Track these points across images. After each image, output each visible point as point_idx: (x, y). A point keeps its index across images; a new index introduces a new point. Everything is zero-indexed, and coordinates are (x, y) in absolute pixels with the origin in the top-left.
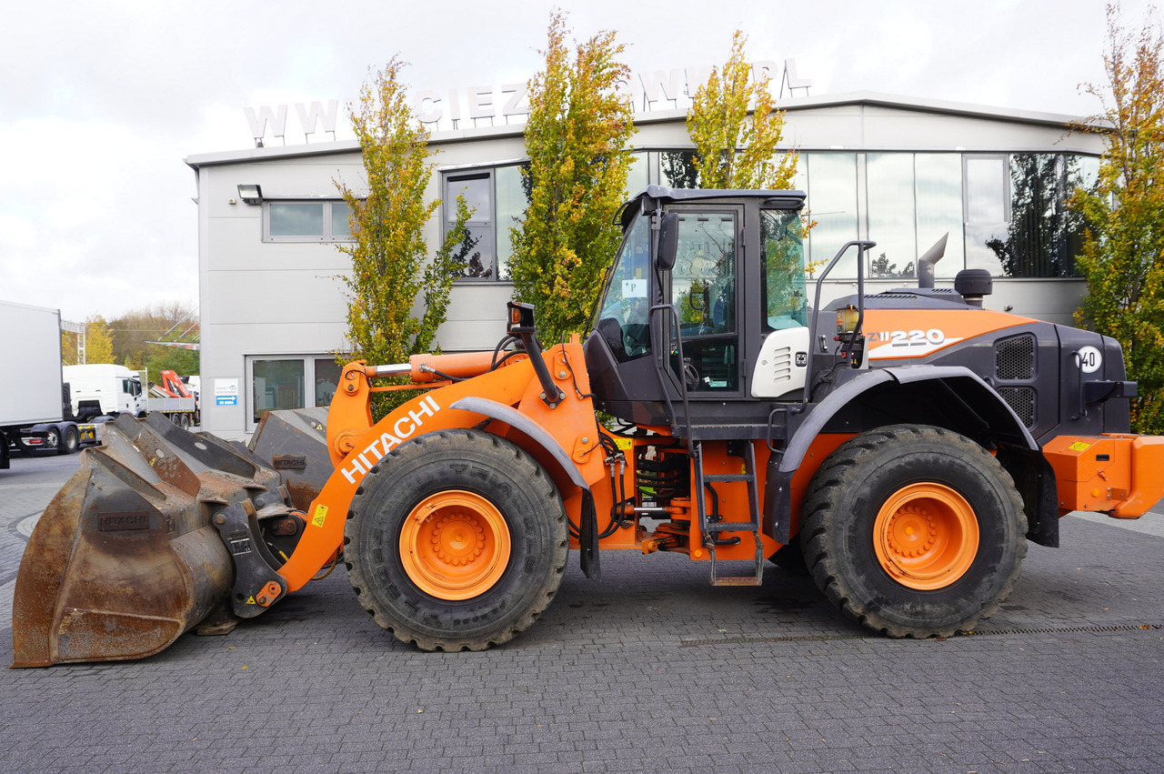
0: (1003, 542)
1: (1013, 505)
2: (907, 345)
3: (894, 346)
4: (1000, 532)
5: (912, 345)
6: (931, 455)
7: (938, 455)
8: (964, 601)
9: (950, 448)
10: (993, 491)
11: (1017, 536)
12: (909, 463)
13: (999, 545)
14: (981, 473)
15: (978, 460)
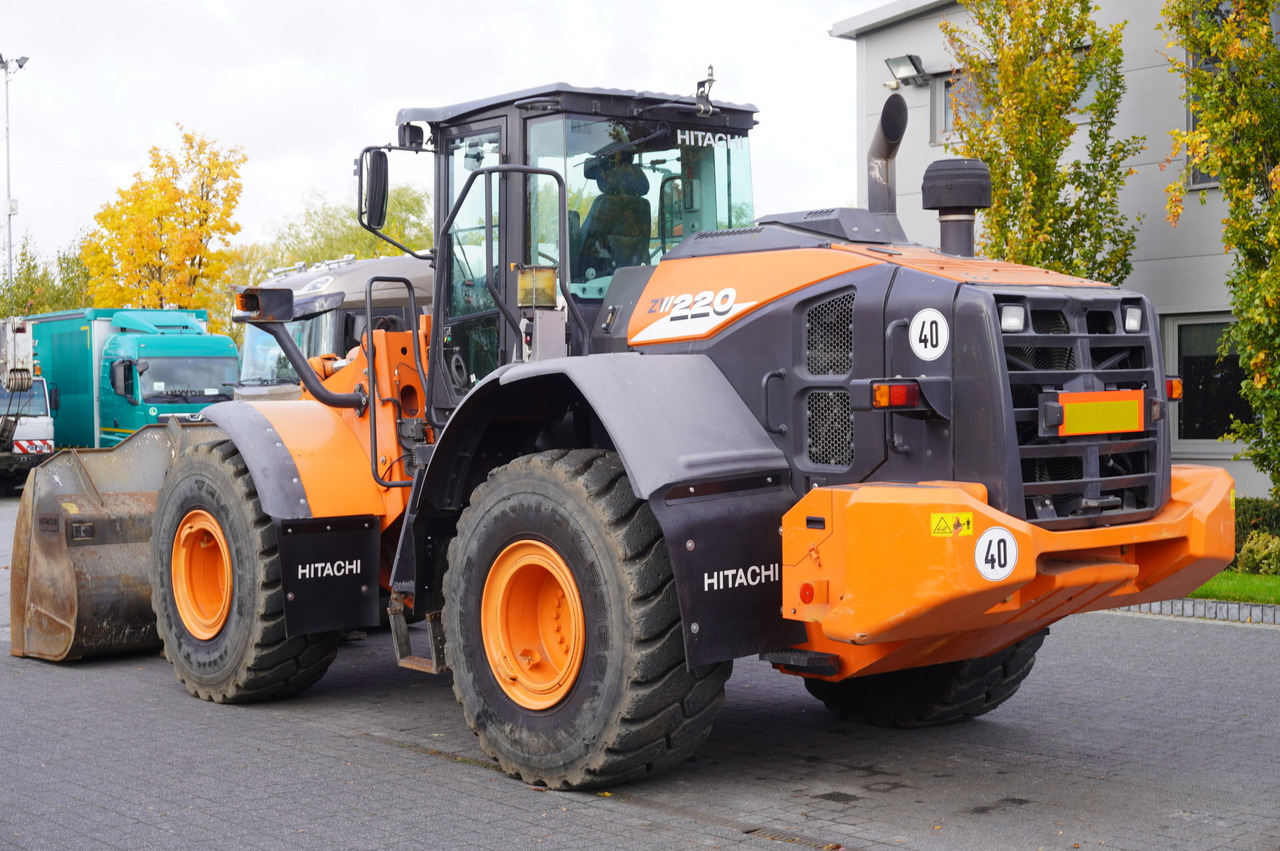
0: (606, 648)
1: (621, 589)
2: (685, 317)
3: (673, 319)
4: (603, 630)
5: (693, 316)
6: (535, 497)
7: (541, 498)
8: (563, 734)
9: (554, 488)
10: (597, 562)
11: (624, 641)
12: (513, 509)
13: (602, 653)
14: (583, 532)
15: (583, 511)
